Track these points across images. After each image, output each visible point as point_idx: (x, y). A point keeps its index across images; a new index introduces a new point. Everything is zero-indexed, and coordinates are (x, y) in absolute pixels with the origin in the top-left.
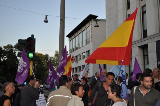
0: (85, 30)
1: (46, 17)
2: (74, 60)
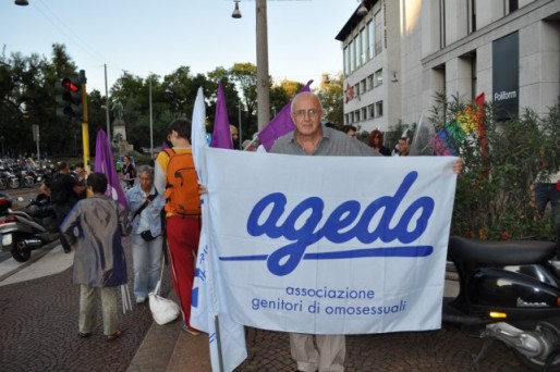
0: (371, 20)
1: (237, 4)
2: (352, 93)
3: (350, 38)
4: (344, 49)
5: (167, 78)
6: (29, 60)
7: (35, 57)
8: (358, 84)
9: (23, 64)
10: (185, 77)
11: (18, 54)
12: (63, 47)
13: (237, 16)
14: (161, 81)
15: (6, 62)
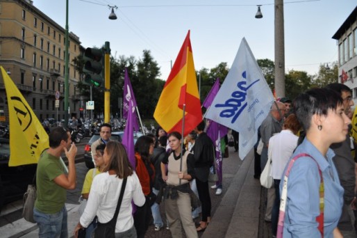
1: (259, 8)
2: (346, 77)
3: (344, 37)
4: (340, 45)
5: (212, 71)
6: (128, 59)
7: (132, 58)
8: (350, 71)
9: (125, 63)
10: (224, 69)
11: (123, 56)
12: (149, 51)
13: (259, 16)
14: (209, 72)
15: (117, 61)
